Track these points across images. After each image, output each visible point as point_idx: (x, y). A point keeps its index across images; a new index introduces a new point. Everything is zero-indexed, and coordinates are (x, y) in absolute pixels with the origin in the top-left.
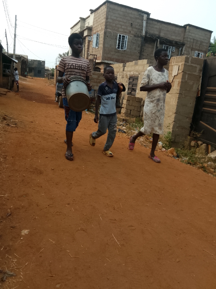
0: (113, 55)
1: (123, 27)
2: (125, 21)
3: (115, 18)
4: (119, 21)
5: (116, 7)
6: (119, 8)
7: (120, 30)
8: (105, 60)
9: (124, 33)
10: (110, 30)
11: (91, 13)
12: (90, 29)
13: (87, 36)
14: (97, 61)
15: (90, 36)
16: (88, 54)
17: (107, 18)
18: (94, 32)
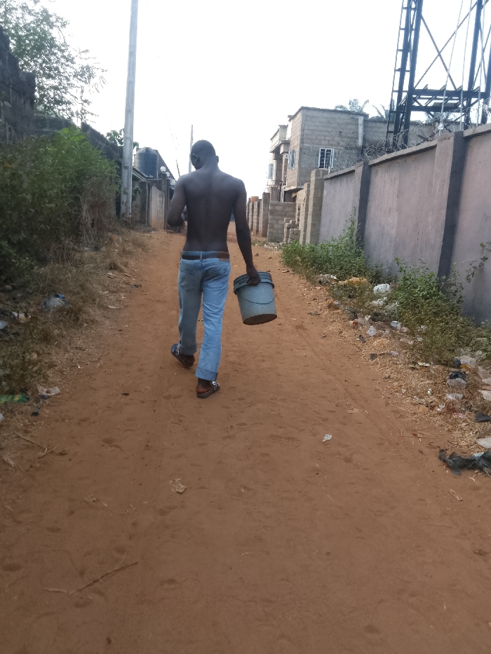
1: (327, 138)
2: (330, 130)
3: (315, 128)
4: (322, 131)
5: (315, 114)
7: (323, 142)
8: (300, 184)
9: (329, 146)
10: (308, 145)
11: (290, 121)
12: (287, 143)
13: (283, 153)
14: (293, 188)
15: (288, 153)
16: (285, 178)
17: (303, 130)
18: (291, 147)
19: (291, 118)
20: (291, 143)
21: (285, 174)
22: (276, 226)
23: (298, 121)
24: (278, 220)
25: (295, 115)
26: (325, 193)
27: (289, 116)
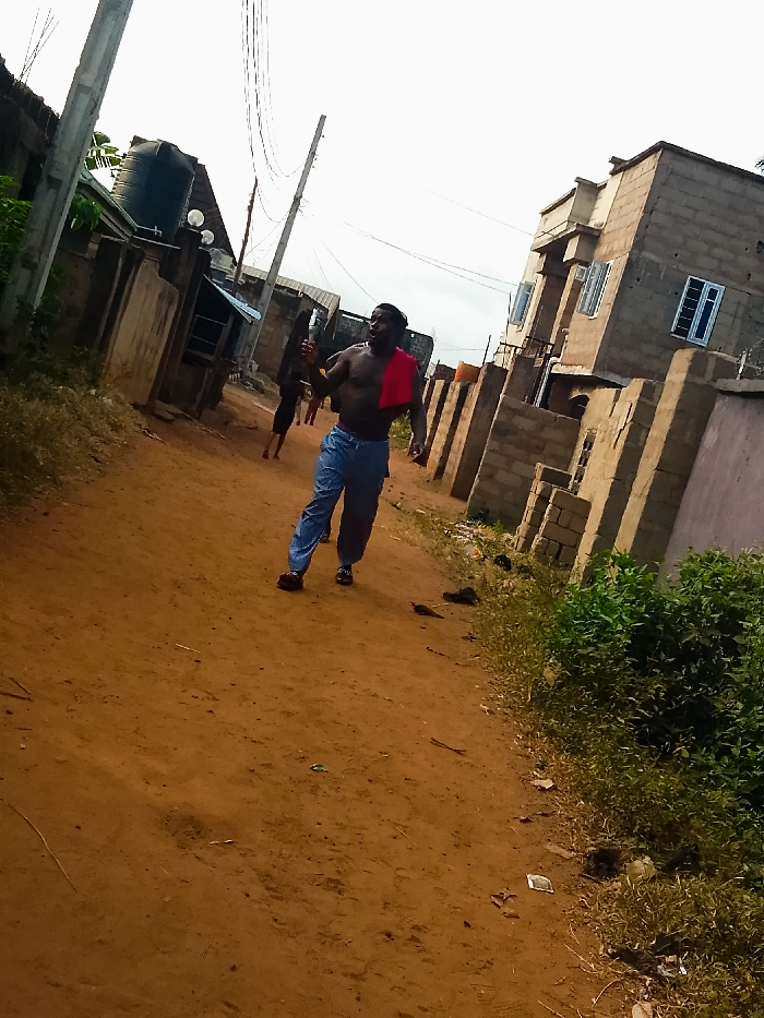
0: (649, 356)
1: (718, 252)
2: (732, 229)
3: (688, 213)
4: (707, 227)
5: (699, 172)
6: (713, 177)
7: (703, 261)
8: (611, 369)
9: (720, 278)
10: (653, 257)
11: (613, 173)
12: (591, 237)
13: (573, 261)
14: (579, 371)
15: (587, 264)
16: (562, 337)
17: (649, 210)
18: (602, 250)
19: (620, 166)
20: (605, 240)
21: (565, 323)
22: (502, 476)
23: (641, 181)
24: (511, 460)
25: (635, 162)
26: (710, 437)
27: (614, 160)
